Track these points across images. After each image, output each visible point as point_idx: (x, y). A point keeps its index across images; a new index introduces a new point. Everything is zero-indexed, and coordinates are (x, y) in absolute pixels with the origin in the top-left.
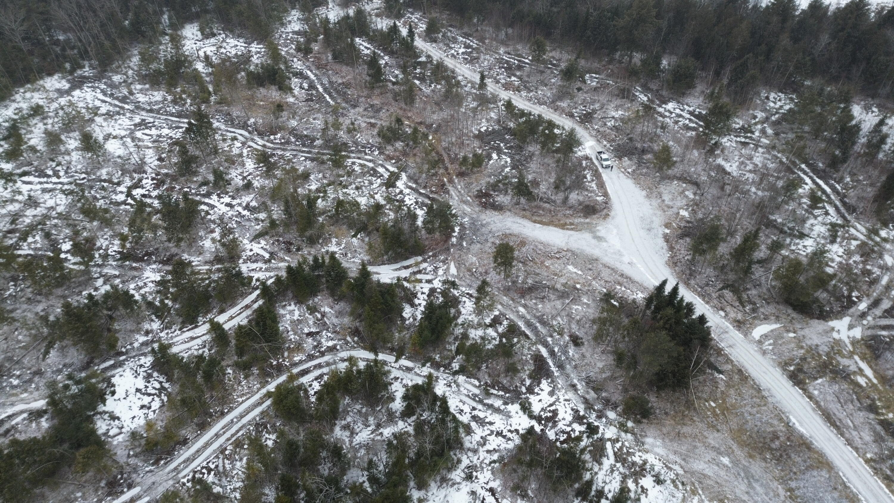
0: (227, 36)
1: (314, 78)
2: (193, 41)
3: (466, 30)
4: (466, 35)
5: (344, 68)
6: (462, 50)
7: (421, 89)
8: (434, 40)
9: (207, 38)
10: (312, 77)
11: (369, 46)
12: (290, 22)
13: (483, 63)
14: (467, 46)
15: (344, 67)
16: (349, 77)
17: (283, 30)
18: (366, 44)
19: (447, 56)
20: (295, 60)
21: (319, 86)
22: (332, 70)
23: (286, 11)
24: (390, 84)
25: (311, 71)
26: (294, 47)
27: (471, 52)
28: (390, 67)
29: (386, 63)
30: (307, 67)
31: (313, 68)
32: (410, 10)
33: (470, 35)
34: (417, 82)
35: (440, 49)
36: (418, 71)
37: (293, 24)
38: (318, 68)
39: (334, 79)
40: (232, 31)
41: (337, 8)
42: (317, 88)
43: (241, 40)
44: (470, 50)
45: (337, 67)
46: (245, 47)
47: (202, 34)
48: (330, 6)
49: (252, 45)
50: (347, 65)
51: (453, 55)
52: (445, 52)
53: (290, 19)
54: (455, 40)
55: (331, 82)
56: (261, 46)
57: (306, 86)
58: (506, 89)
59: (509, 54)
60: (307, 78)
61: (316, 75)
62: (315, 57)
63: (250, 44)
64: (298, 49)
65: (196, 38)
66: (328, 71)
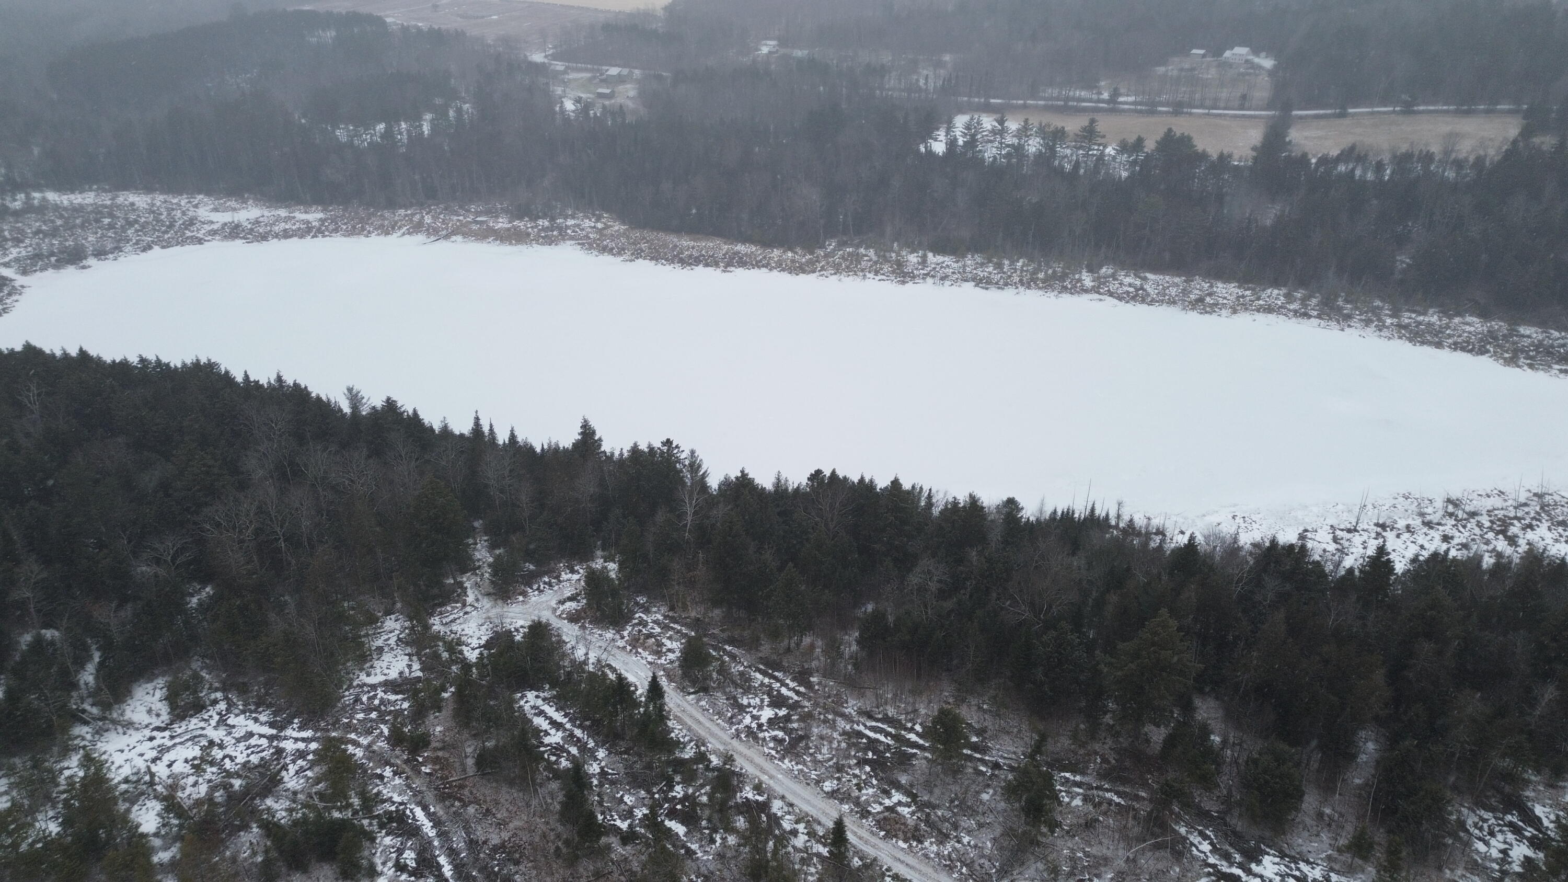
0: (231, 706)
1: (432, 833)
2: (147, 732)
3: (766, 648)
4: (771, 665)
5: (506, 795)
6: (767, 714)
7: (690, 853)
8: (703, 689)
9: (183, 718)
10: (428, 827)
11: (558, 717)
12: (380, 650)
13: (819, 750)
14: (778, 701)
15: (504, 789)
16: (516, 823)
17: (363, 678)
18: (551, 711)
19: (737, 735)
20: (388, 772)
21: (442, 860)
22: (476, 801)
23: (372, 620)
24: (614, 841)
25: (425, 808)
26: (386, 732)
27: (787, 718)
28: (613, 783)
29: (603, 773)
30: (416, 793)
31: (430, 797)
32: (642, 600)
33: (777, 666)
34: (679, 829)
35: (720, 714)
36: (679, 791)
37: (387, 657)
38: (442, 798)
39: (480, 834)
40: (243, 690)
41: (486, 603)
42: (439, 867)
43: (263, 718)
44: (782, 712)
45: (486, 791)
46: (271, 738)
47: (173, 706)
48: (470, 599)
49: (289, 732)
50: (511, 783)
51: (750, 732)
52: (730, 721)
53: (379, 643)
54: (746, 685)
55: (472, 844)
56: (308, 734)
57: (409, 857)
58: (890, 835)
59: (870, 717)
60: (414, 831)
61: (437, 823)
62: (436, 760)
63: (282, 728)
64: (396, 739)
65: (157, 723)
66: (465, 805)
